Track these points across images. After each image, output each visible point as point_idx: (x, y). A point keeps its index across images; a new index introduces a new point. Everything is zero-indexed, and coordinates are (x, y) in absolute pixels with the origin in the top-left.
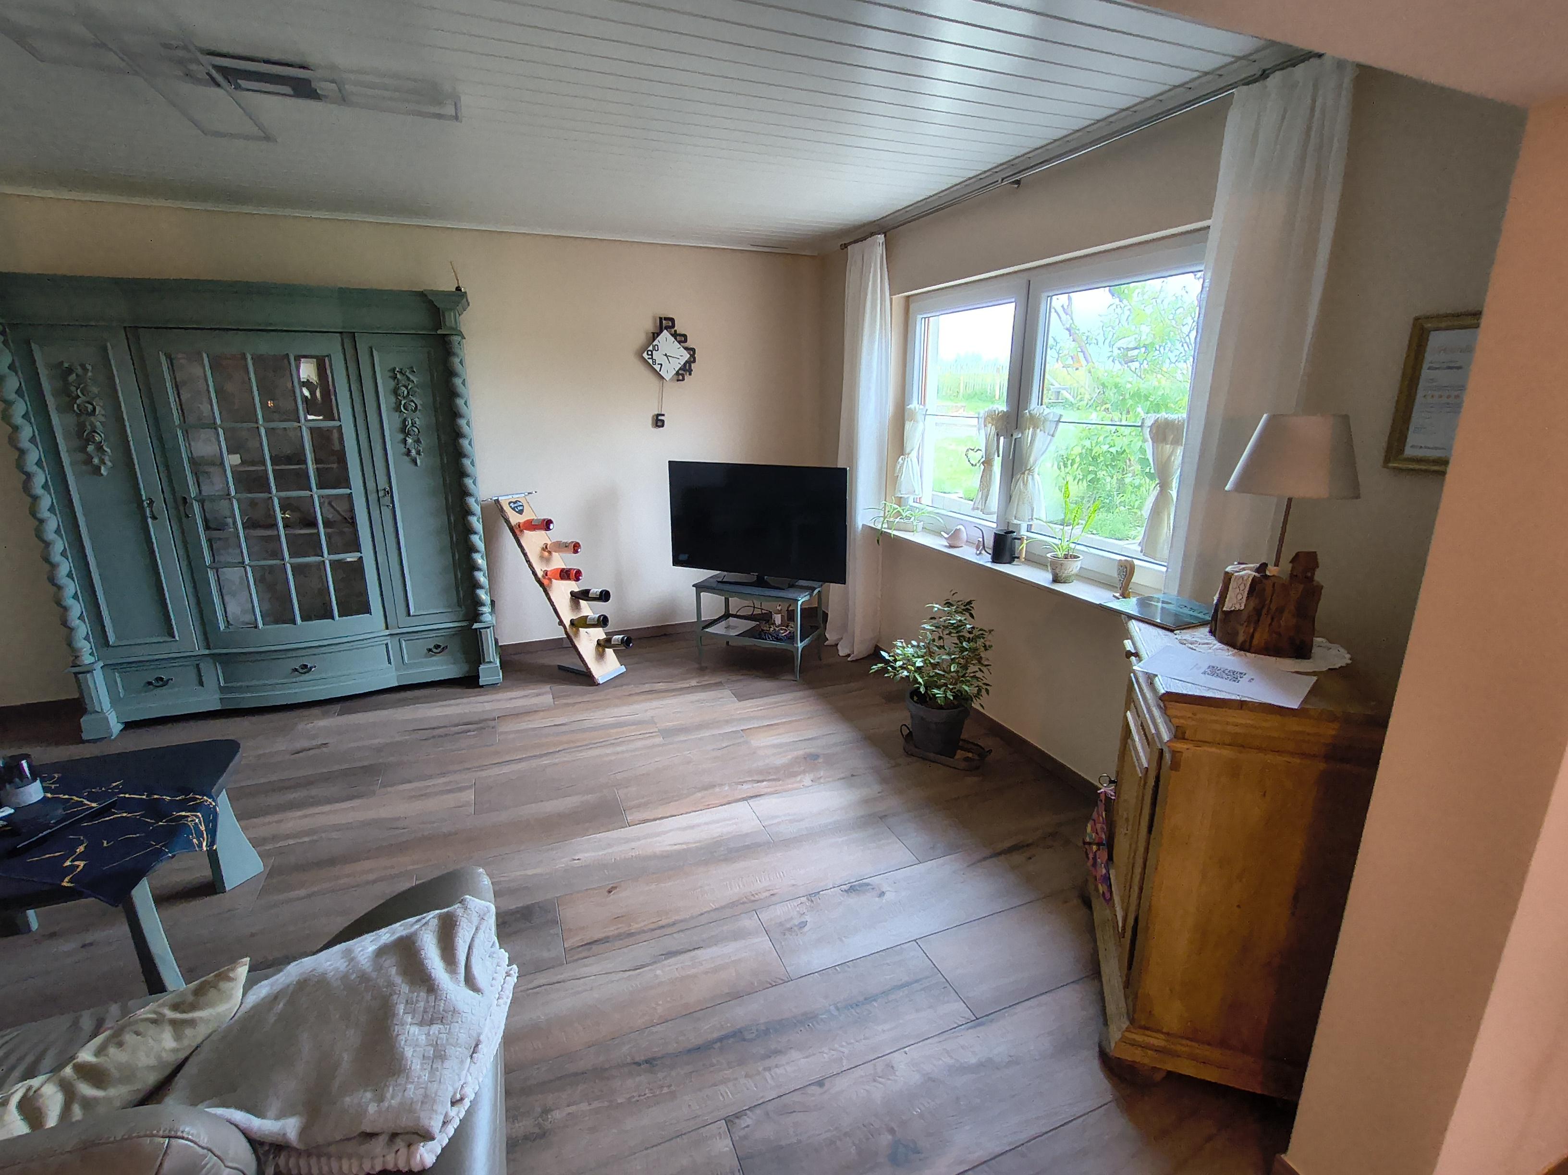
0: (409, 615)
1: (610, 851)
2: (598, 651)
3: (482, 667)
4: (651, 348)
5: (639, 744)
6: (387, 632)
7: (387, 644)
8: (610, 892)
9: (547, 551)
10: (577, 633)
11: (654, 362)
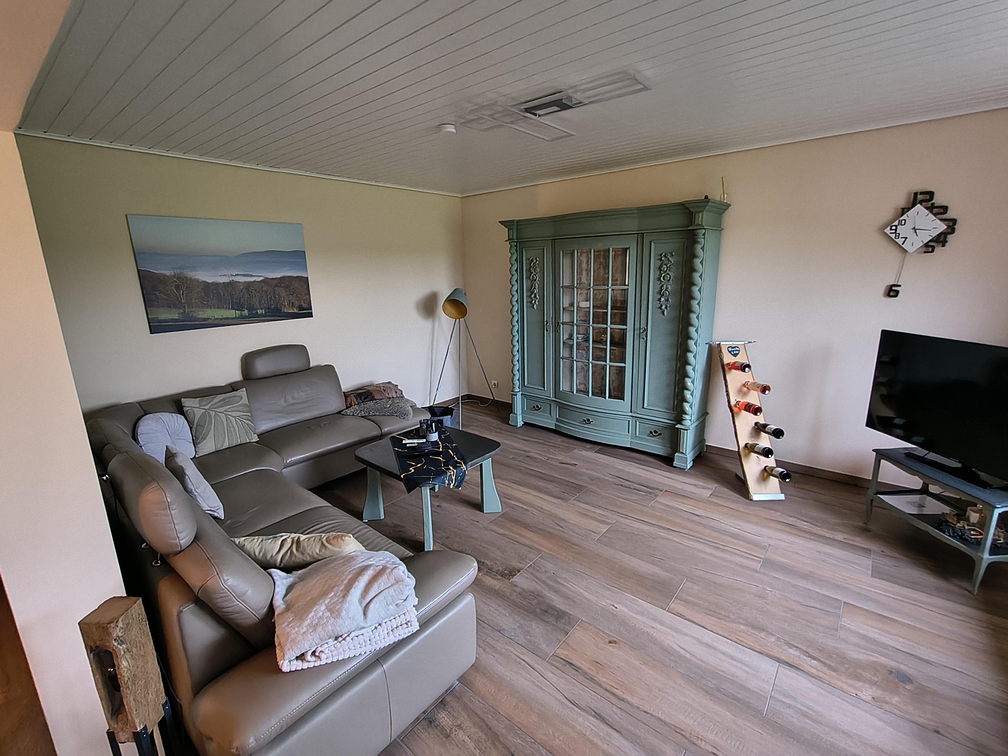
0: (643, 407)
1: (638, 617)
2: (763, 475)
3: (677, 454)
4: (896, 223)
5: (738, 559)
6: (630, 414)
7: (629, 421)
8: (610, 642)
9: (746, 388)
10: (747, 455)
11: (897, 235)
